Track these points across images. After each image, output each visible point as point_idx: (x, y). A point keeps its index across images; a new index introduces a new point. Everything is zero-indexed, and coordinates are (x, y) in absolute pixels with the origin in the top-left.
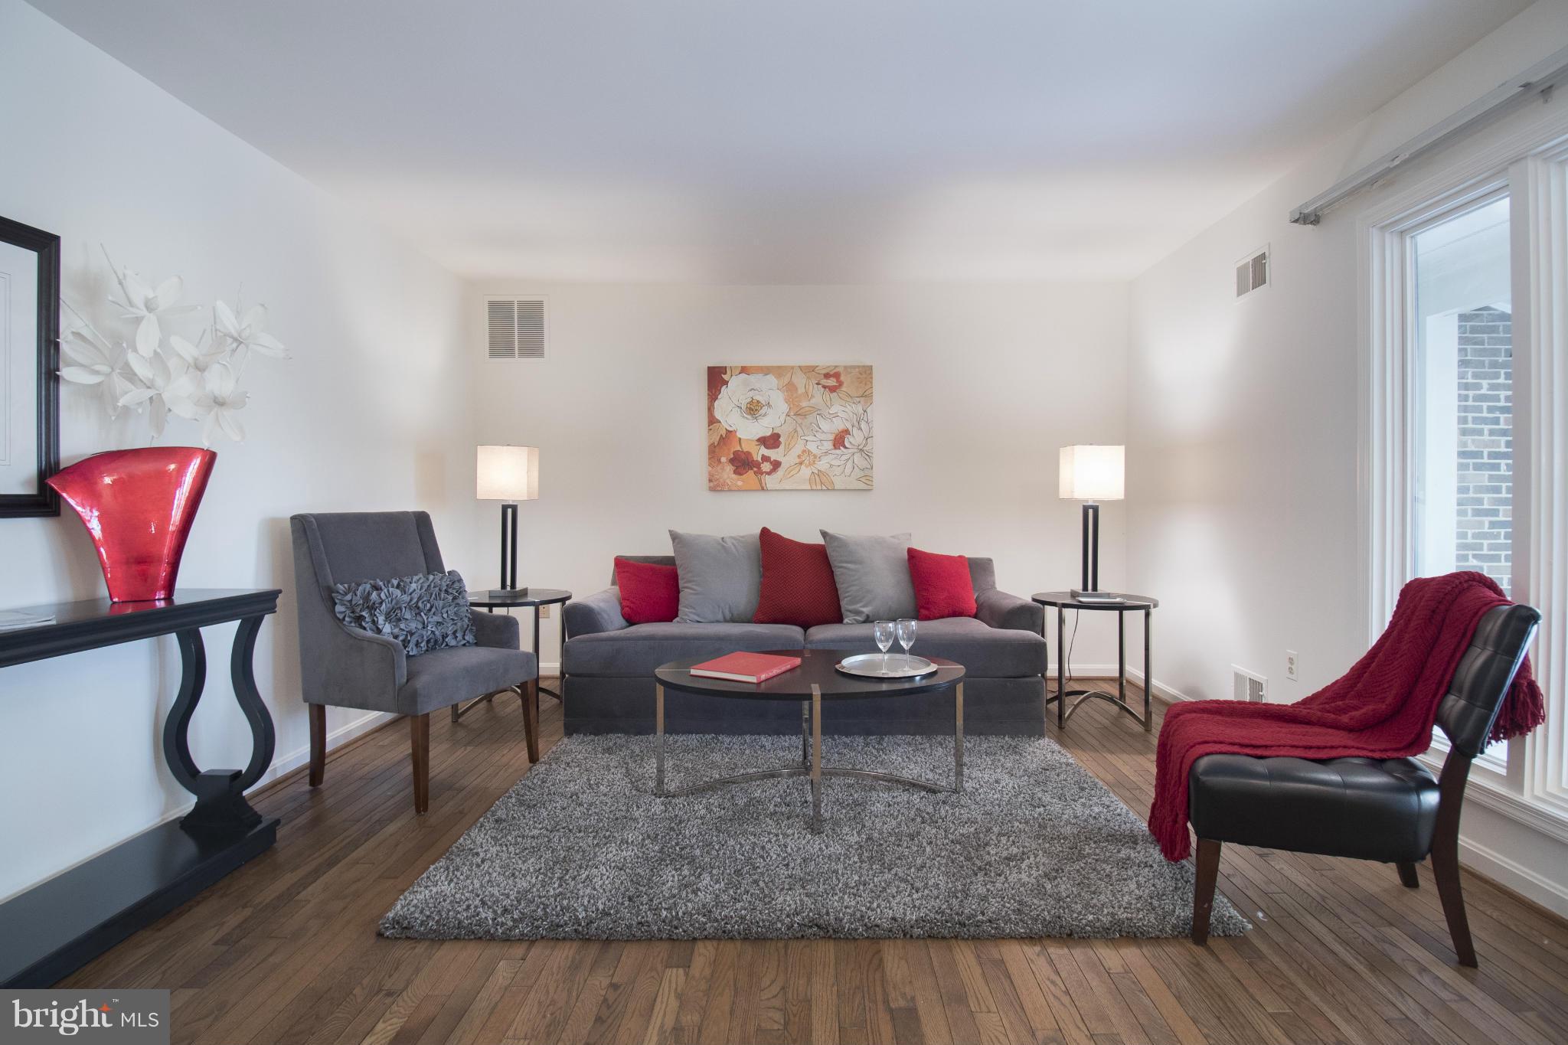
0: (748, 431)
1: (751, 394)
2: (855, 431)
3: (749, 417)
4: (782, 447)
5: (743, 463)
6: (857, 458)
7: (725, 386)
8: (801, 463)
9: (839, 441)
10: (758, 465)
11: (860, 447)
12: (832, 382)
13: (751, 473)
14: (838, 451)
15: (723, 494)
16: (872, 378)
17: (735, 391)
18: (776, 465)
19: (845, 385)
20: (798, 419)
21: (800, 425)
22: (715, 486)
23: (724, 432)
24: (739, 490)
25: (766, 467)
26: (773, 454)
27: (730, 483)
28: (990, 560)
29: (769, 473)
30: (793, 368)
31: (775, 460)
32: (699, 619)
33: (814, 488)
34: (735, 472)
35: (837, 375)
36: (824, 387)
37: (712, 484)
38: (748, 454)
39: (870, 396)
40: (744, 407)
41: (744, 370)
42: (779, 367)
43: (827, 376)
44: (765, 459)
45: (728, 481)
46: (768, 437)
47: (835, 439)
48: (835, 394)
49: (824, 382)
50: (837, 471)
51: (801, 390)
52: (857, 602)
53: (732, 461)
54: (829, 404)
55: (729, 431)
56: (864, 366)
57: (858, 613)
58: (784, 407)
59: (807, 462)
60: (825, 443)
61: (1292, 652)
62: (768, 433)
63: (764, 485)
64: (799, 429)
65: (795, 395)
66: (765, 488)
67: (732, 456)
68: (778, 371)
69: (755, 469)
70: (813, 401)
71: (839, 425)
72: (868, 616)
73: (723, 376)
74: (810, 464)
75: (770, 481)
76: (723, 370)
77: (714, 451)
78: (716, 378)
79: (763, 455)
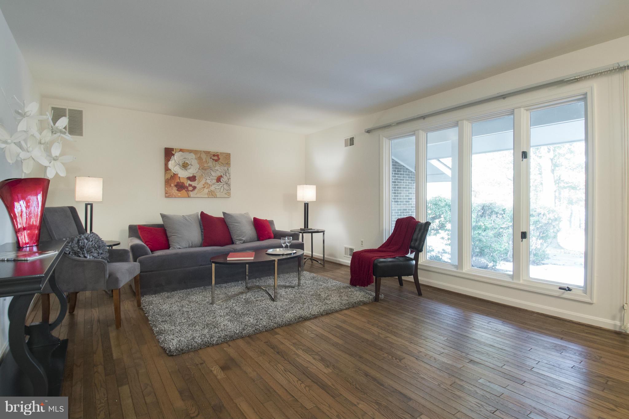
0: (183, 174)
1: (184, 160)
2: (224, 176)
3: (183, 169)
4: (197, 181)
5: (180, 187)
6: (225, 186)
7: (173, 156)
8: (204, 187)
9: (219, 180)
10: (187, 188)
11: (226, 182)
12: (216, 158)
13: (184, 191)
14: (218, 183)
15: (172, 198)
16: (230, 158)
17: (177, 157)
18: (194, 188)
19: (221, 159)
20: (203, 170)
21: (204, 173)
22: (168, 195)
23: (172, 175)
24: (179, 197)
25: (190, 188)
26: (193, 184)
27: (175, 194)
28: (273, 221)
29: (191, 191)
30: (201, 151)
31: (194, 186)
32: (180, 247)
33: (209, 197)
34: (177, 190)
35: (218, 156)
36: (213, 159)
37: (167, 195)
38: (183, 183)
39: (230, 164)
40: (181, 165)
41: (181, 150)
42: (195, 151)
43: (214, 155)
44: (190, 185)
45: (174, 194)
46: (191, 177)
47: (217, 179)
48: (217, 162)
49: (213, 158)
50: (218, 191)
51: (204, 160)
52: (239, 237)
53: (176, 186)
54: (215, 166)
55: (175, 174)
56: (227, 153)
57: (240, 240)
58: (198, 166)
59: (206, 187)
60: (213, 180)
61: (362, 240)
62: (191, 175)
63: (189, 195)
64: (203, 174)
65: (202, 162)
66: (190, 197)
67: (176, 184)
68: (195, 152)
69: (186, 189)
70: (209, 164)
71: (219, 174)
72: (244, 241)
73: (172, 152)
74: (208, 188)
75: (191, 194)
76: (172, 149)
77: (168, 182)
78: (169, 153)
79: (189, 184)
